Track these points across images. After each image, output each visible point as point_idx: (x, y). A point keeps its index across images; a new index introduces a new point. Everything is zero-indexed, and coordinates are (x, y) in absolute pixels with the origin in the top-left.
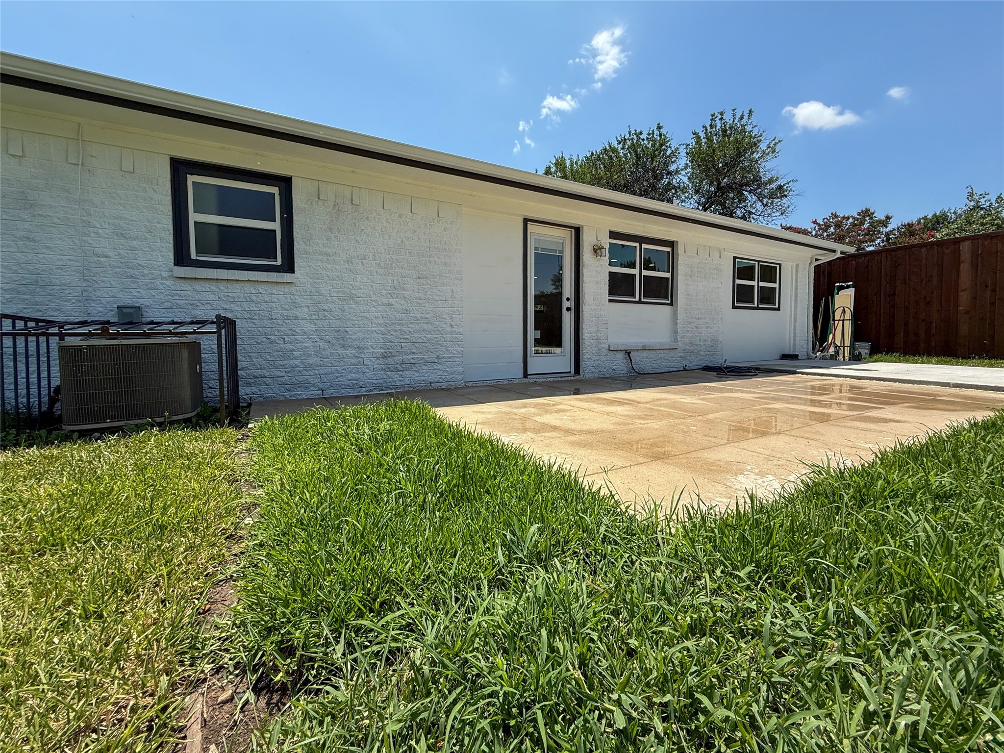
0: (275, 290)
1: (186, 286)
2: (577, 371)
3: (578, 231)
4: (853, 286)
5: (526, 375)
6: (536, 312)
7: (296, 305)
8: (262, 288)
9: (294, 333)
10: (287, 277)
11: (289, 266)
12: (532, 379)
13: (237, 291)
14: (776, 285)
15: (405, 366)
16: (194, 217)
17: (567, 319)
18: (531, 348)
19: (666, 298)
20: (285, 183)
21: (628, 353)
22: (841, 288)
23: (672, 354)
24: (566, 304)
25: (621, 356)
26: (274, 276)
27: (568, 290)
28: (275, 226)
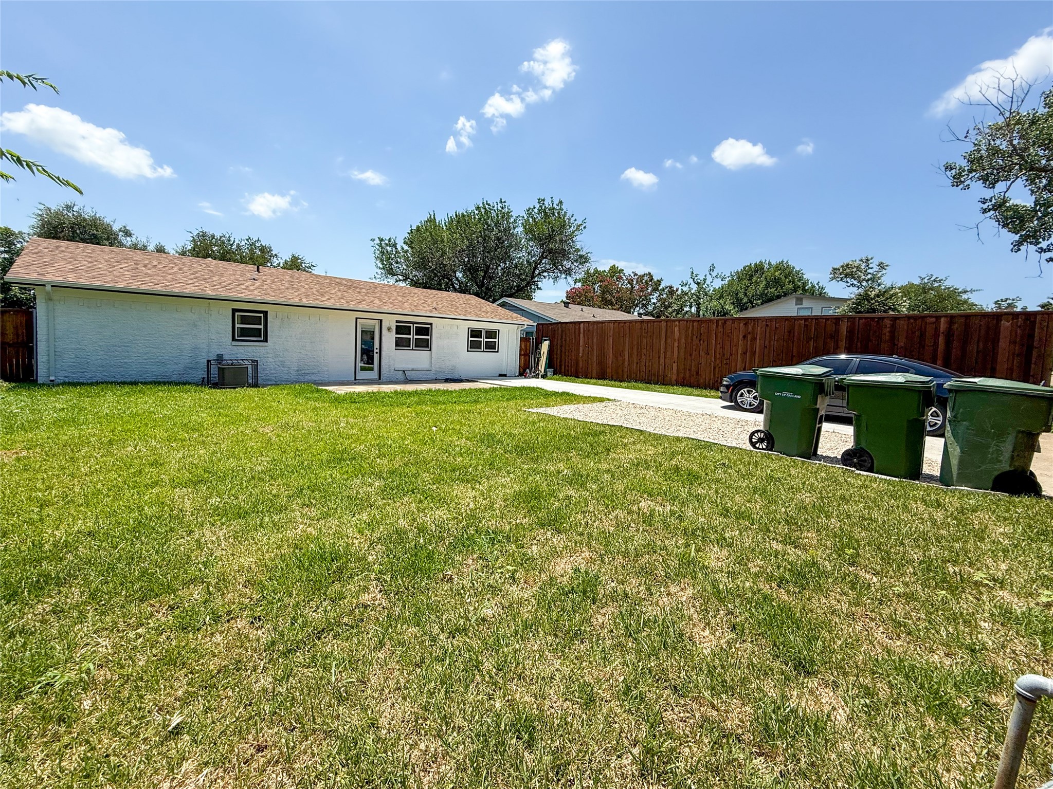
0: (261, 348)
1: (235, 347)
2: (380, 379)
3: (381, 321)
4: (549, 340)
5: (355, 379)
6: (362, 348)
7: (268, 353)
8: (257, 348)
9: (267, 362)
10: (265, 344)
11: (266, 340)
12: (357, 381)
13: (250, 349)
14: (497, 340)
15: (305, 374)
16: (237, 326)
17: (376, 357)
18: (358, 368)
19: (428, 347)
20: (265, 313)
21: (404, 371)
22: (545, 340)
23: (428, 372)
24: (376, 351)
25: (401, 372)
26: (262, 344)
27: (377, 345)
28: (262, 327)
